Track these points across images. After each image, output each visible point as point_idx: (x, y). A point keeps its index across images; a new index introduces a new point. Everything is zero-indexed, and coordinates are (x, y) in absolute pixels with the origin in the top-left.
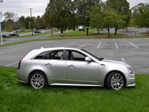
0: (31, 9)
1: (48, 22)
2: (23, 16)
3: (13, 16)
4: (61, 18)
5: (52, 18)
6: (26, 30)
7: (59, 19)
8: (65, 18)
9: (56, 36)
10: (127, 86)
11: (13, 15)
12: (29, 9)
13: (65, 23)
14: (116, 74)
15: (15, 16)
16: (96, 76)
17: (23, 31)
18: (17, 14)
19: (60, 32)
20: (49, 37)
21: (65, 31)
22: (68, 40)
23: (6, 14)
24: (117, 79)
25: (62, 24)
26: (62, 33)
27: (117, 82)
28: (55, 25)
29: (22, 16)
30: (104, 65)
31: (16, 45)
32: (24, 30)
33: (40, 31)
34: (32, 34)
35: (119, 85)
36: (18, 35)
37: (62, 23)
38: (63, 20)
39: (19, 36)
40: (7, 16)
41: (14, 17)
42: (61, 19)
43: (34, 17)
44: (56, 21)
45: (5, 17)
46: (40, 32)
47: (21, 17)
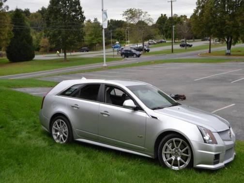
0: (172, 1)
1: (200, 25)
2: (165, 15)
3: (140, 15)
4: (227, 19)
5: (207, 18)
6: (167, 42)
7: (223, 21)
8: (236, 18)
9: (218, 53)
10: (194, 166)
11: (141, 13)
12: (168, 2)
13: (235, 29)
14: (174, 139)
15: (143, 15)
16: (141, 137)
17: (161, 42)
18: (146, 12)
19: (226, 47)
20: (202, 55)
21: (234, 44)
22: (235, 63)
23: (127, 12)
24: (177, 149)
25: (229, 30)
26: (229, 48)
27: (176, 154)
28: (215, 32)
29: (162, 15)
30: (156, 118)
31: (129, 67)
32: (163, 40)
33: (190, 44)
34: (171, 48)
35: (180, 161)
36: (148, 51)
37: (229, 28)
38: (231, 23)
39: (150, 51)
40: (130, 15)
41: (142, 17)
42: (226, 21)
43: (185, 16)
44: (217, 25)
45: (127, 18)
46: (191, 46)
47: (160, 16)
